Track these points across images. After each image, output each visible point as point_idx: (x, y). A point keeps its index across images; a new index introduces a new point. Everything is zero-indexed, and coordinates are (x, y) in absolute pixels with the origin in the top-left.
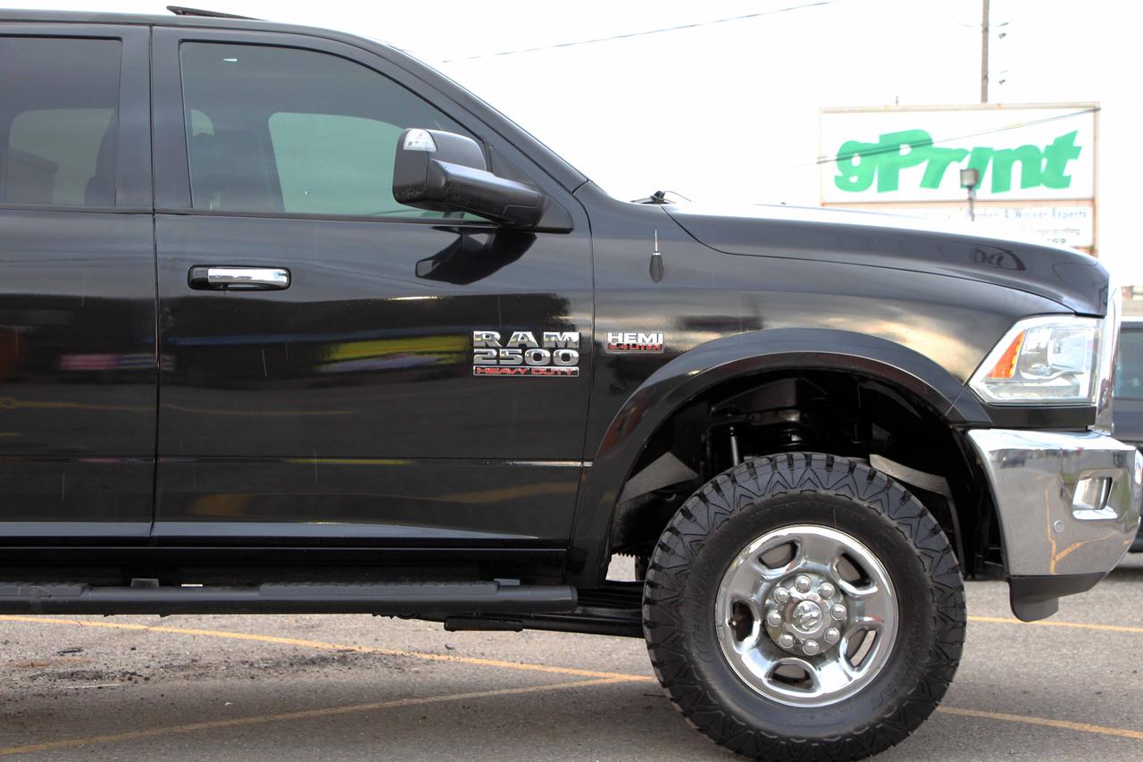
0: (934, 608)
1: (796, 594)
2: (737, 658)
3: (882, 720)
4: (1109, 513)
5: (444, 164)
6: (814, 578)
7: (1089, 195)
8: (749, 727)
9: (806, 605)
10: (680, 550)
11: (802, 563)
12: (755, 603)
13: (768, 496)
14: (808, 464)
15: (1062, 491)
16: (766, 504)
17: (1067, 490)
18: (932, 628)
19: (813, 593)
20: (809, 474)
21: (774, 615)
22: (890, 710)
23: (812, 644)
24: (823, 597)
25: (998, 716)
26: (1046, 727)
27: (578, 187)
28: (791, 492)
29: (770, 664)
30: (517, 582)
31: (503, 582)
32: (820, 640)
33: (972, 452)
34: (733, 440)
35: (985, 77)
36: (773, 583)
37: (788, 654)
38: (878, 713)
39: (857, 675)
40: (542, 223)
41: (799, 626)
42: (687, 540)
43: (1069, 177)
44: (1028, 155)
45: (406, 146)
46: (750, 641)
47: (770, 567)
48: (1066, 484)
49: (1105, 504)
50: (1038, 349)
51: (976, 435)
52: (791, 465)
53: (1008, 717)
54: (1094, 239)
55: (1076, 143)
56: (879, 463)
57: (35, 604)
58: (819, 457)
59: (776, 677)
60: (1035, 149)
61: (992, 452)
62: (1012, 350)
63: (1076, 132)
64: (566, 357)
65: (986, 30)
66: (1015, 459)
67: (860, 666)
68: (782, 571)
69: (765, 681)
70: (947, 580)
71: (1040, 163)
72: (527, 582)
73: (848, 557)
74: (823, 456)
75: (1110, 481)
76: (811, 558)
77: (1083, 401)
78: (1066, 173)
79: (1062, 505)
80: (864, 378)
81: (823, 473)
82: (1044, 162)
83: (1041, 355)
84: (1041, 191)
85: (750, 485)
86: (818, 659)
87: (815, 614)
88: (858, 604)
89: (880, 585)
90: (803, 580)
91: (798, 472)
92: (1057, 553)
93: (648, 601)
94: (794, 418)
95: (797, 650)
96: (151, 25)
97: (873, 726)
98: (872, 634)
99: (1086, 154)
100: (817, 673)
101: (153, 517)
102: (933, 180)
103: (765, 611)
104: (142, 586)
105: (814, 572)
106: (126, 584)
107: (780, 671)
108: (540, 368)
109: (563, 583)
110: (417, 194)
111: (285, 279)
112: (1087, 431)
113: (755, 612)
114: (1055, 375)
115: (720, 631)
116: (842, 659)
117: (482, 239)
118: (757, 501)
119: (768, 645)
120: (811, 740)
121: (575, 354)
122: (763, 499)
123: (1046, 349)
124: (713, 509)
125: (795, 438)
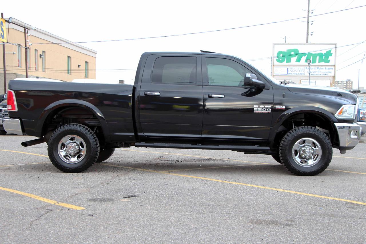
0: (327, 151)
1: (306, 149)
2: (295, 159)
3: (319, 169)
4: (356, 137)
5: (252, 79)
6: (308, 146)
7: (333, 64)
8: (297, 170)
9: (307, 151)
10: (286, 141)
11: (306, 144)
12: (298, 150)
13: (301, 133)
14: (308, 128)
15: (349, 133)
16: (301, 134)
17: (350, 133)
18: (327, 155)
19: (308, 149)
20: (308, 130)
21: (302, 152)
22: (320, 168)
23: (308, 157)
24: (310, 149)
25: (334, 170)
26: (343, 172)
27: (270, 82)
28: (305, 132)
29: (300, 160)
30: (259, 146)
31: (257, 146)
32: (309, 156)
33: (335, 126)
34: (293, 123)
35: (308, 34)
36: (301, 147)
37: (303, 158)
38: (318, 168)
39: (315, 162)
40: (265, 88)
41: (306, 154)
42: (288, 140)
43: (330, 60)
44: (321, 55)
45: (246, 76)
46: (297, 156)
47: (301, 144)
48: (350, 132)
49: (355, 135)
50: (346, 110)
51: (336, 124)
52: (305, 128)
53: (336, 170)
54: (335, 74)
55: (331, 53)
56: (317, 127)
57: (184, 147)
58: (309, 127)
59: (301, 162)
60: (322, 54)
61: (338, 126)
62: (342, 110)
63: (331, 50)
64: (269, 110)
65: (308, 23)
66: (341, 128)
67: (315, 160)
68: (303, 145)
69: (300, 163)
70: (330, 147)
71: (323, 57)
72: (260, 146)
73: (314, 143)
74: (310, 127)
75: (356, 131)
76: (308, 143)
77: (352, 118)
78: (329, 59)
79: (348, 135)
80: (316, 114)
81: (310, 129)
82: (324, 57)
83: (346, 111)
84: (323, 63)
85: (298, 131)
86: (308, 159)
87: (308, 152)
88: (315, 151)
89: (319, 148)
90: (306, 147)
91: (306, 129)
92: (348, 143)
93: (281, 149)
94: (303, 120)
95: (305, 158)
96: (201, 55)
97: (317, 170)
98: (317, 155)
99: (333, 55)
100: (308, 161)
101: (201, 134)
102: (298, 60)
103: (300, 152)
104: (198, 145)
105: (308, 145)
106: (196, 144)
107: (302, 161)
108: (264, 111)
109: (267, 146)
110: (248, 84)
111: (223, 96)
112: (353, 123)
113: (298, 152)
114: (348, 114)
115: (292, 154)
116: (312, 159)
117: (254, 90)
118: (299, 134)
119: (300, 157)
120: (307, 172)
121: (270, 109)
122: (300, 133)
123: (347, 110)
124: (292, 135)
125: (304, 123)
